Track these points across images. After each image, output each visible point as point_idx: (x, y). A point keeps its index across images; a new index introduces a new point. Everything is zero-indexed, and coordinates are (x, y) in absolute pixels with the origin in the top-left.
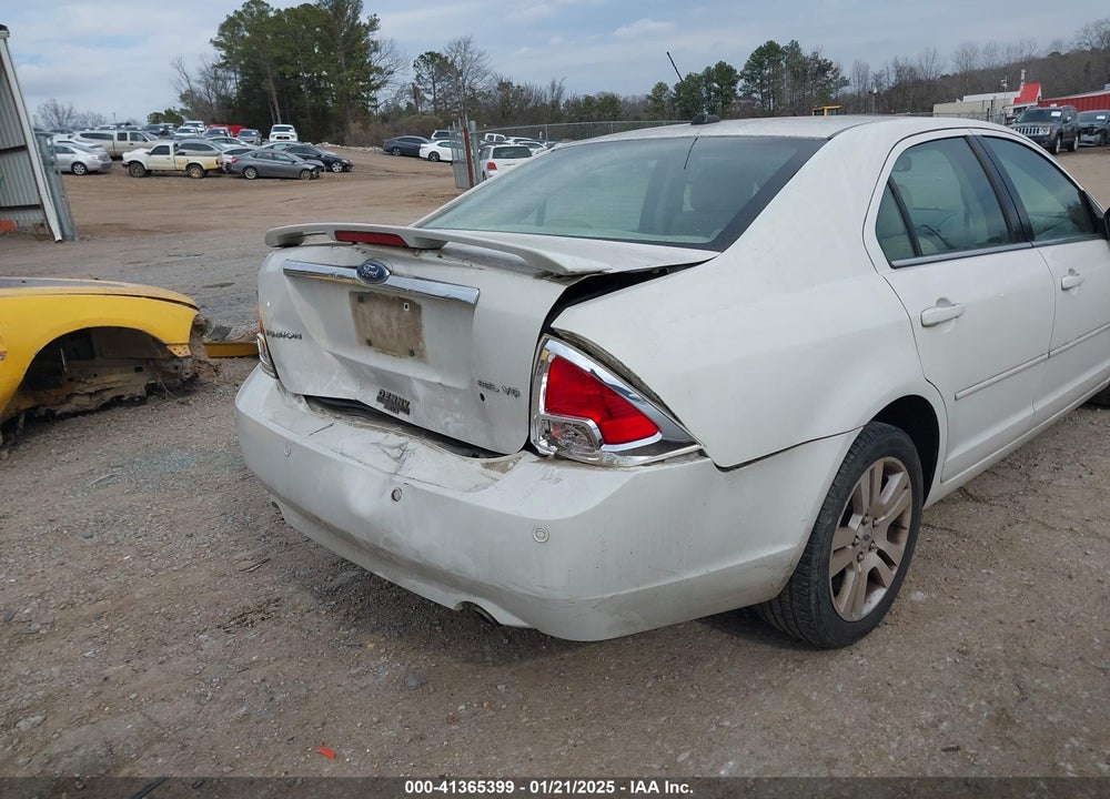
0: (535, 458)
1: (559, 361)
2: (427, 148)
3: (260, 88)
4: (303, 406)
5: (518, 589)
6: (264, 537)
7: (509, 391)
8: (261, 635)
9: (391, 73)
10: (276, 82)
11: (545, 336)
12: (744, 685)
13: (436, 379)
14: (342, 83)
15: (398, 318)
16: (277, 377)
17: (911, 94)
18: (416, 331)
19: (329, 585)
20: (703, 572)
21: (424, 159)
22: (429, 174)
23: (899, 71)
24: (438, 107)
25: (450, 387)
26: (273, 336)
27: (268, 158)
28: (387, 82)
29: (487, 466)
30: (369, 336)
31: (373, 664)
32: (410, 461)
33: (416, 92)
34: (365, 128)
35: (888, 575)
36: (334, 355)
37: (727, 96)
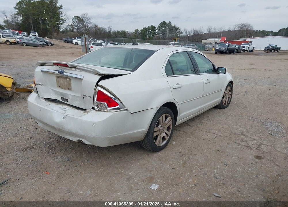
0: (94, 110)
1: (99, 91)
2: (74, 41)
3: (28, 21)
4: (44, 100)
5: (89, 136)
6: (32, 132)
7: (89, 97)
8: (31, 152)
9: (66, 20)
10: (33, 20)
11: (97, 86)
12: (137, 159)
13: (74, 94)
14: (52, 22)
15: (66, 82)
16: (38, 94)
17: (197, 37)
18: (70, 84)
19: (48, 142)
20: (127, 133)
21: (74, 44)
22: (75, 48)
23: (194, 31)
24: (78, 31)
25: (77, 96)
26: (38, 85)
27: (29, 40)
28: (64, 23)
29: (84, 112)
30: (60, 85)
31: (58, 157)
32: (68, 111)
33: (72, 26)
34: (58, 34)
35: (167, 138)
36: (52, 89)
37: (153, 34)
